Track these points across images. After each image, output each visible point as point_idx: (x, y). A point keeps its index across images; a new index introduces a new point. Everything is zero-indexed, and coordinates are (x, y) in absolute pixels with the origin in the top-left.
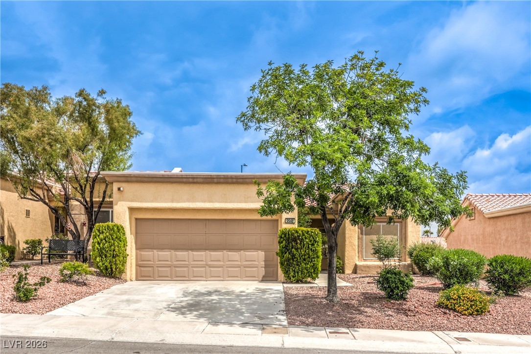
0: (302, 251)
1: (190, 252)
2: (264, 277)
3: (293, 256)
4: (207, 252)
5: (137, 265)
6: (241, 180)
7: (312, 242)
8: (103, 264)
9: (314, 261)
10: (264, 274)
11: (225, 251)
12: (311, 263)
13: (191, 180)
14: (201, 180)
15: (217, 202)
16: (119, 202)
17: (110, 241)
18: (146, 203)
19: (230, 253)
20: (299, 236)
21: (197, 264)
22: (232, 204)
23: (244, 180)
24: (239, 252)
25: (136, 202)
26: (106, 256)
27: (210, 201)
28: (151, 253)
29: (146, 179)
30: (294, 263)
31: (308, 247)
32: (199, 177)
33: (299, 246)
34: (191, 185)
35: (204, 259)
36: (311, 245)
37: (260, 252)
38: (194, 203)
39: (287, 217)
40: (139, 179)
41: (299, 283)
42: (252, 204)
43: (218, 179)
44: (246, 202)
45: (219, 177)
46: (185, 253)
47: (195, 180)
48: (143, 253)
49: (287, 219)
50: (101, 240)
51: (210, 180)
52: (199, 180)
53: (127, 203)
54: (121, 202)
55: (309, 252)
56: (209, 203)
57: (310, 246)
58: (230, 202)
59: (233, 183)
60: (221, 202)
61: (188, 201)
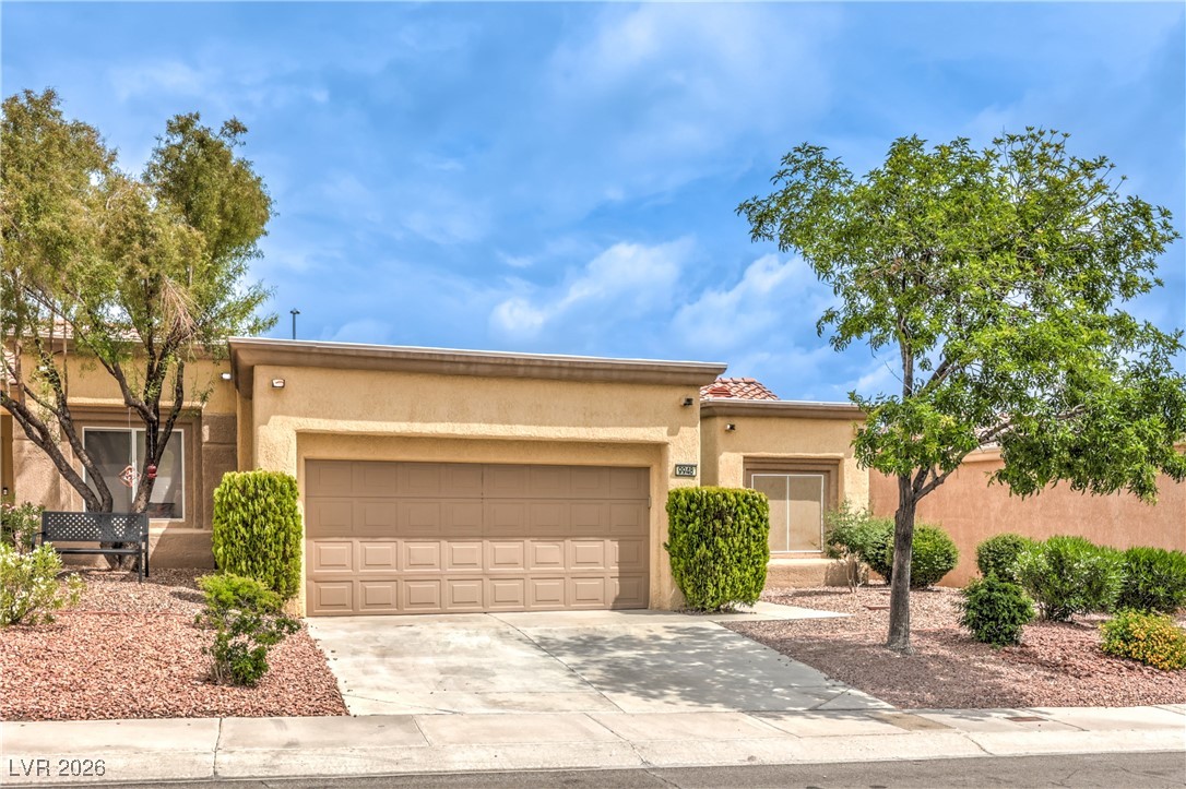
0: (735, 541)
2: (617, 600)
3: (718, 554)
4: (486, 542)
6: (580, 373)
7: (756, 520)
9: (758, 563)
10: (618, 593)
11: (527, 541)
12: (751, 567)
13: (462, 367)
14: (488, 369)
15: (519, 423)
16: (273, 418)
17: (277, 518)
18: (346, 422)
19: (540, 545)
20: (731, 508)
21: (462, 574)
22: (556, 428)
23: (588, 373)
25: (318, 417)
27: (504, 422)
28: (344, 547)
29: (347, 362)
30: (718, 568)
31: (748, 533)
32: (483, 361)
33: (729, 530)
34: (459, 380)
35: (478, 561)
36: (754, 527)
37: (608, 541)
38: (466, 425)
39: (679, 463)
40: (328, 359)
42: (601, 430)
43: (528, 369)
44: (586, 425)
45: (531, 363)
46: (432, 546)
47: (473, 369)
48: (323, 547)
49: (680, 466)
51: (509, 369)
52: (481, 369)
53: (293, 419)
54: (279, 417)
55: (749, 542)
56: (501, 426)
57: (751, 530)
58: (550, 425)
59: (559, 379)
60: (530, 424)
61: (452, 418)
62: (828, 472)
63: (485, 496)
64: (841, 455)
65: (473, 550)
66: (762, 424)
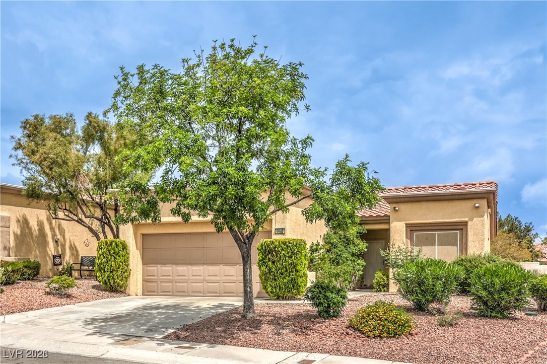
0: (278, 264)
1: (189, 266)
2: (259, 293)
3: (270, 270)
5: (143, 280)
7: (290, 254)
8: (103, 279)
9: (293, 275)
11: (221, 266)
12: (289, 277)
19: (226, 268)
20: (275, 248)
21: (196, 280)
24: (235, 267)
26: (104, 271)
28: (155, 268)
30: (272, 277)
31: (286, 260)
33: (275, 259)
35: (202, 275)
36: (289, 257)
41: (280, 300)
48: (148, 268)
49: (277, 229)
50: (100, 256)
55: (286, 265)
57: (287, 258)
62: (462, 229)
63: (205, 246)
64: (466, 219)
65: (200, 270)
66: (415, 206)
